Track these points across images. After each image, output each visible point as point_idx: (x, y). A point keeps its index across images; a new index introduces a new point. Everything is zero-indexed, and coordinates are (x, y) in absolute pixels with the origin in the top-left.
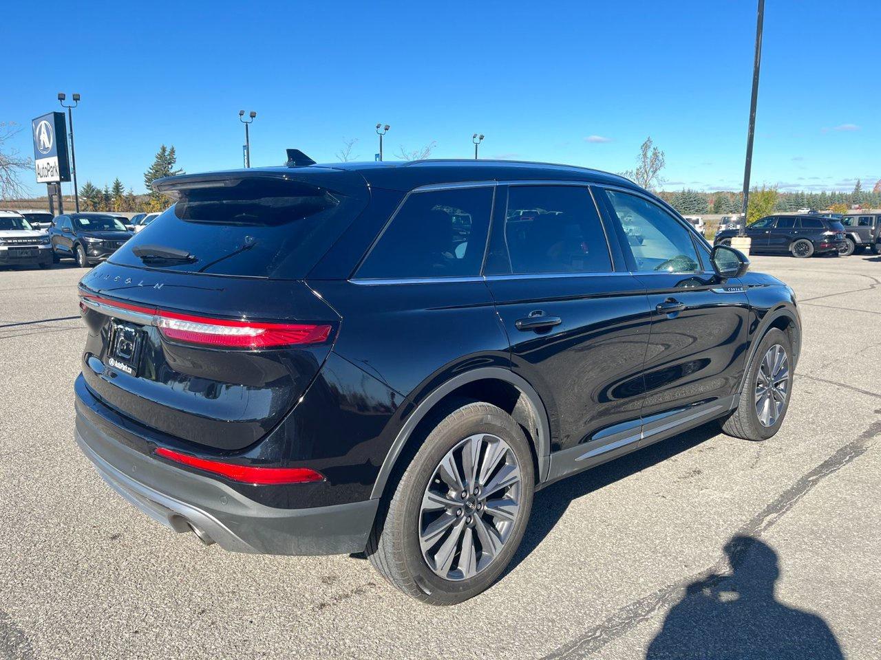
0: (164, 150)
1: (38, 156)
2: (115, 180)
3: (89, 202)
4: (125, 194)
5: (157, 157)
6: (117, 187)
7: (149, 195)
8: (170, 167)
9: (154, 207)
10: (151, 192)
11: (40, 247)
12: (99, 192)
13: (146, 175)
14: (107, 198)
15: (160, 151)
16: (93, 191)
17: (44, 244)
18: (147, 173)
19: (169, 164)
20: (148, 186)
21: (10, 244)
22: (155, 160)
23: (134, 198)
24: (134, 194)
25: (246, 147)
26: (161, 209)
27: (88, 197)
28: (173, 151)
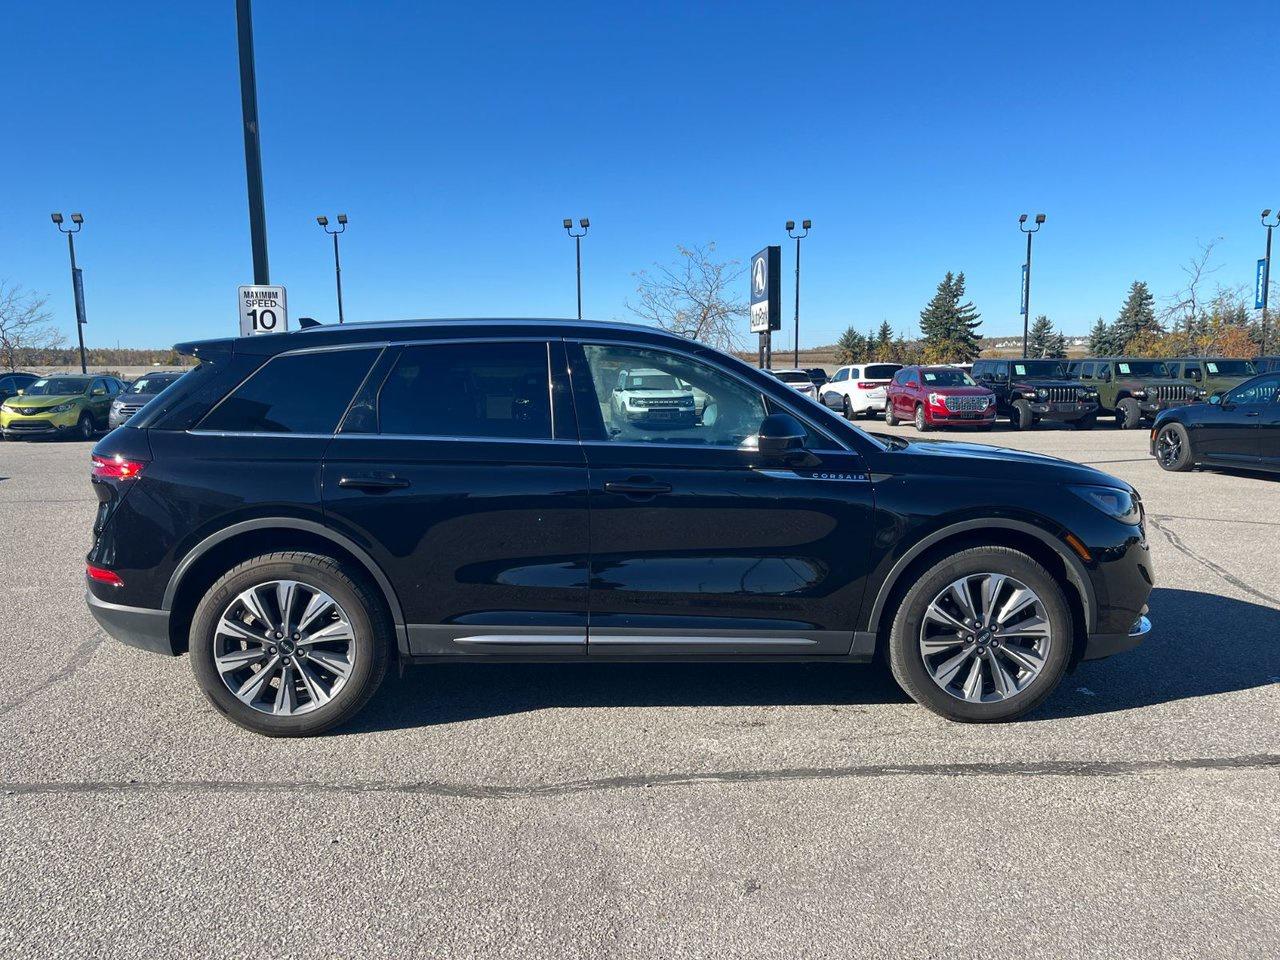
0: (949, 277)
1: (754, 300)
2: (882, 323)
3: (848, 353)
4: (893, 340)
5: (939, 289)
6: (885, 332)
7: (924, 341)
8: (955, 300)
9: (928, 356)
10: (926, 336)
11: (681, 409)
12: (862, 339)
13: (922, 313)
14: (871, 346)
15: (944, 279)
16: (855, 338)
17: (685, 406)
18: (924, 311)
19: (955, 296)
20: (923, 328)
21: (653, 405)
22: (937, 293)
23: (904, 345)
24: (905, 340)
25: (1027, 268)
26: (937, 359)
27: (848, 346)
28: (961, 279)
